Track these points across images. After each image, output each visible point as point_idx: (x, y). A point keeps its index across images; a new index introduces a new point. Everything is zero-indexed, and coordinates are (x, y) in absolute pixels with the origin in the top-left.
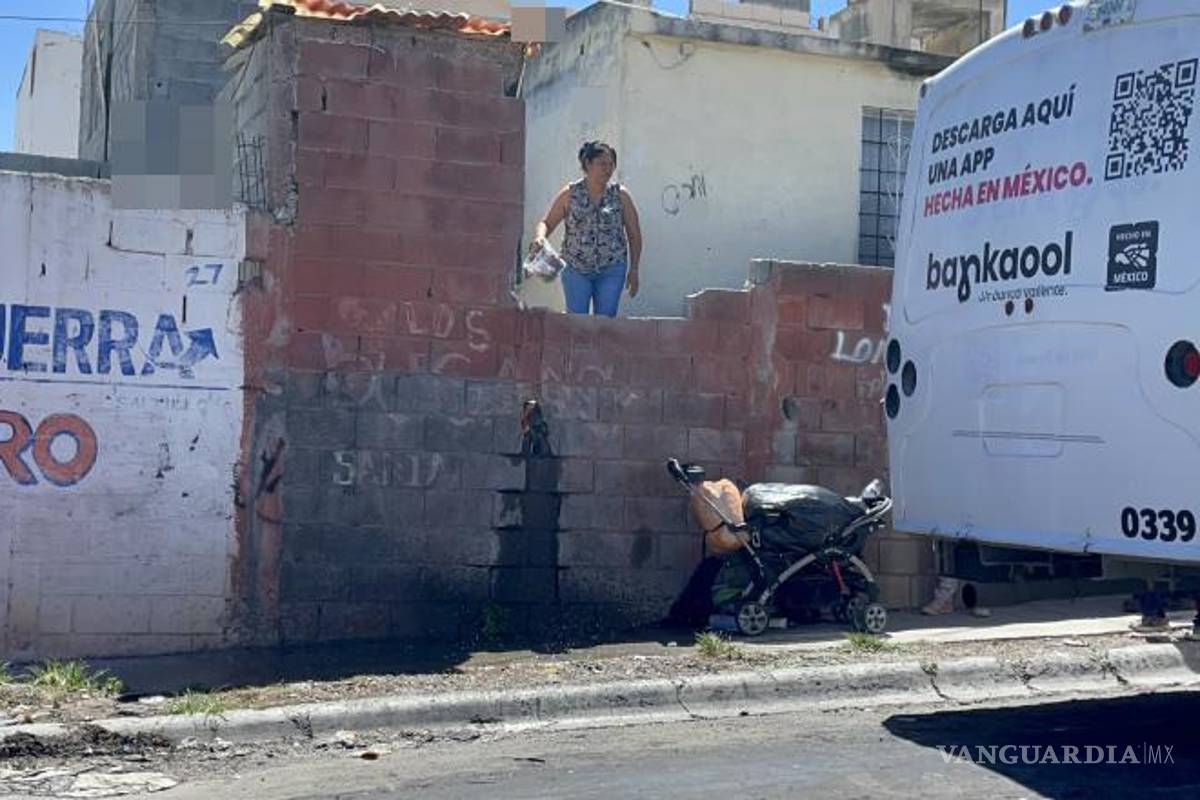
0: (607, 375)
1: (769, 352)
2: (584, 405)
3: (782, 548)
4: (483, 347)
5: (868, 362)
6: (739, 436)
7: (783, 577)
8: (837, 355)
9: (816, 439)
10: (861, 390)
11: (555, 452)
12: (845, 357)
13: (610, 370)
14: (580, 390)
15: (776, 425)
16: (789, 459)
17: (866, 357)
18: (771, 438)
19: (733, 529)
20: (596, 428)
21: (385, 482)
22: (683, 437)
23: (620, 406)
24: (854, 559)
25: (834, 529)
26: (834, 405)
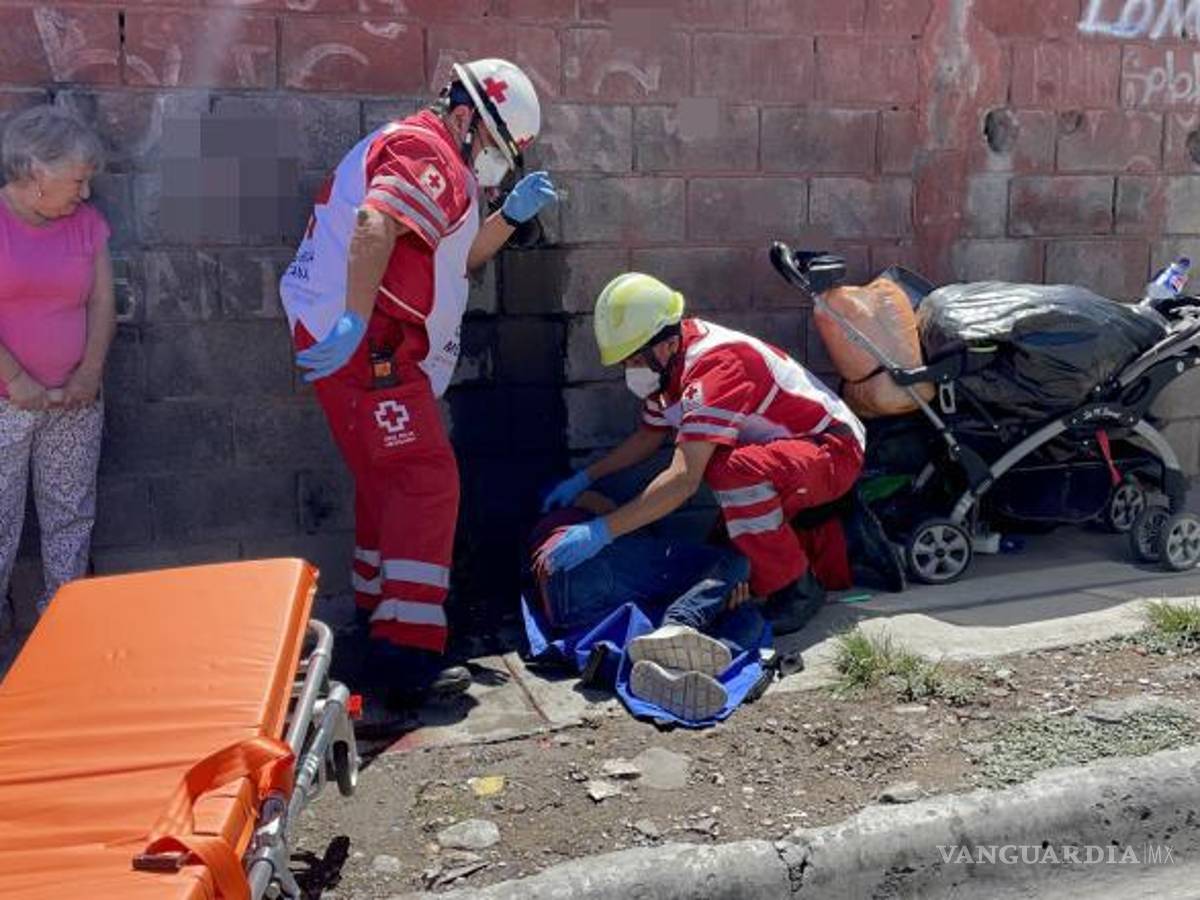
0: (650, 79)
1: (962, 24)
2: (607, 144)
3: (997, 411)
4: (392, 29)
5: (1144, 38)
6: (904, 189)
7: (999, 469)
8: (1090, 25)
9: (1045, 186)
10: (1130, 90)
11: (552, 236)
12: (1105, 28)
13: (655, 72)
14: (596, 112)
15: (971, 163)
16: (996, 226)
17: (1141, 26)
18: (963, 190)
19: (902, 379)
20: (632, 187)
21: (206, 313)
22: (800, 195)
23: (675, 141)
24: (1142, 427)
25: (1106, 369)
26: (1080, 120)
